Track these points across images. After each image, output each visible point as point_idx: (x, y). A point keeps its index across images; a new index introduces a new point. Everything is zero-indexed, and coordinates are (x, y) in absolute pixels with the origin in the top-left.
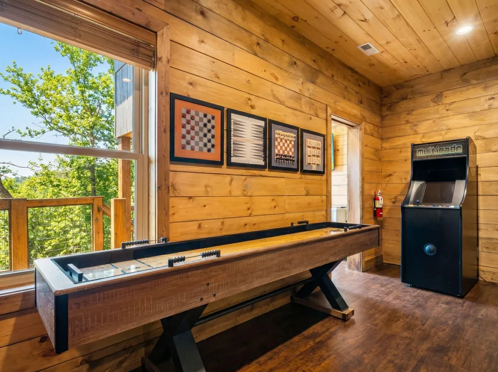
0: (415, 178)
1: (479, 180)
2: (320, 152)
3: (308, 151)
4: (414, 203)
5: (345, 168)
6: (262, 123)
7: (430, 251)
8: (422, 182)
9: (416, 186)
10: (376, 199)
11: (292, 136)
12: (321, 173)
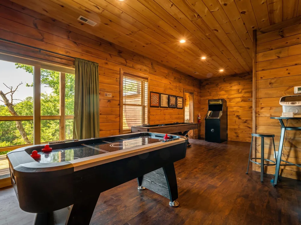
0: (209, 110)
1: (228, 110)
2: (181, 102)
3: (178, 102)
4: (209, 117)
5: (188, 105)
6: (167, 96)
7: (213, 131)
8: (211, 111)
9: (210, 112)
10: (198, 116)
11: (174, 99)
12: (182, 108)
